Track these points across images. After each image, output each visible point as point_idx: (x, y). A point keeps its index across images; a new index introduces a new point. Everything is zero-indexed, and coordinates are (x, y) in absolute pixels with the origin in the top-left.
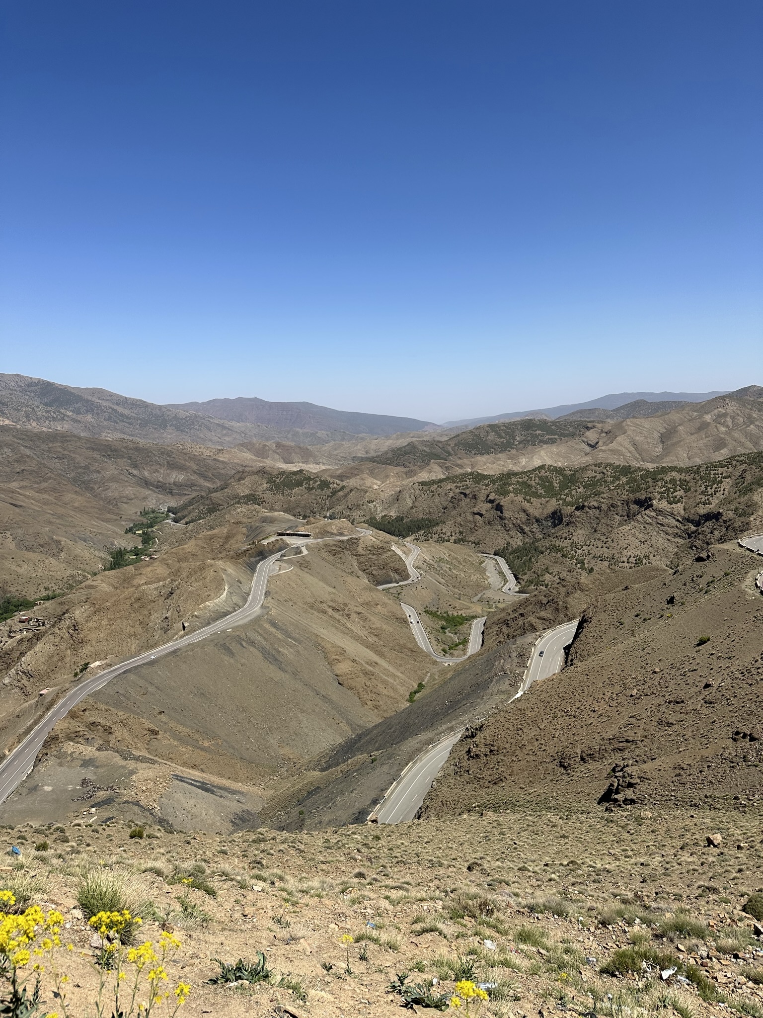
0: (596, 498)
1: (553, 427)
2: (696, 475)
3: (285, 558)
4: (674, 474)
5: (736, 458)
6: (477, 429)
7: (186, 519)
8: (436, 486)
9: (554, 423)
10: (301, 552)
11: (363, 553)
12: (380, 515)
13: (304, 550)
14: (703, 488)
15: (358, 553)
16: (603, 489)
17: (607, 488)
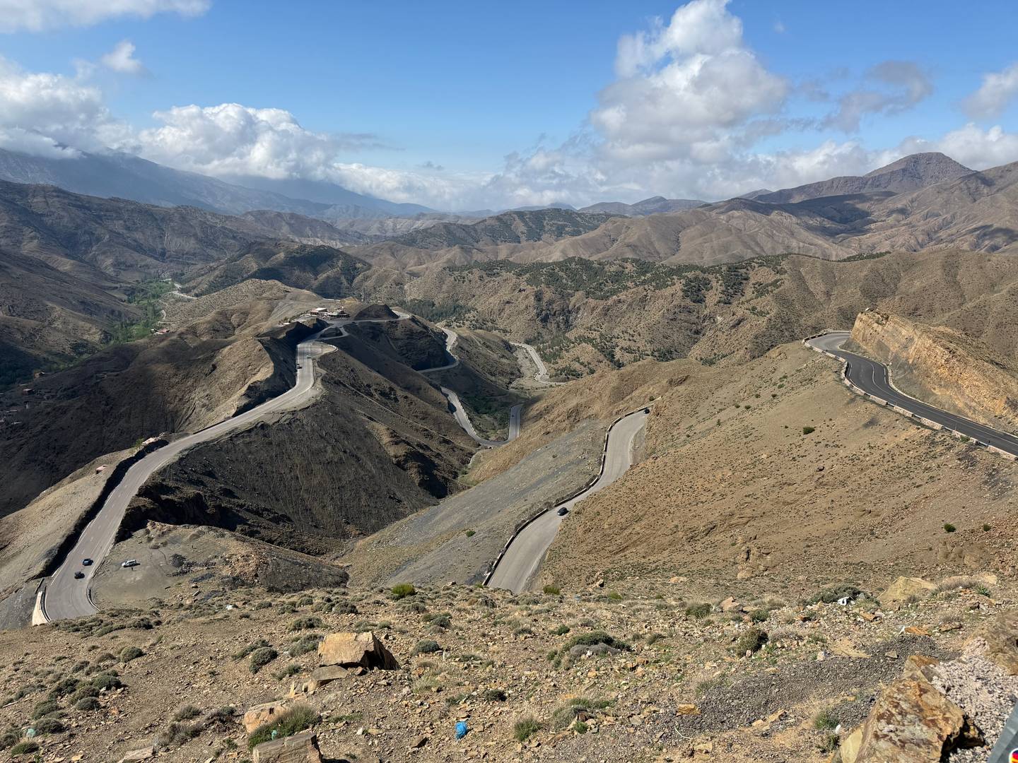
0: (625, 292)
1: (578, 219)
2: (718, 275)
3: (325, 339)
4: (698, 272)
5: (755, 260)
6: (505, 215)
7: (196, 291)
8: (467, 272)
9: (579, 215)
10: (341, 334)
11: (401, 337)
12: (409, 299)
13: (342, 330)
14: (723, 288)
15: (397, 337)
16: (630, 284)
17: (633, 283)
